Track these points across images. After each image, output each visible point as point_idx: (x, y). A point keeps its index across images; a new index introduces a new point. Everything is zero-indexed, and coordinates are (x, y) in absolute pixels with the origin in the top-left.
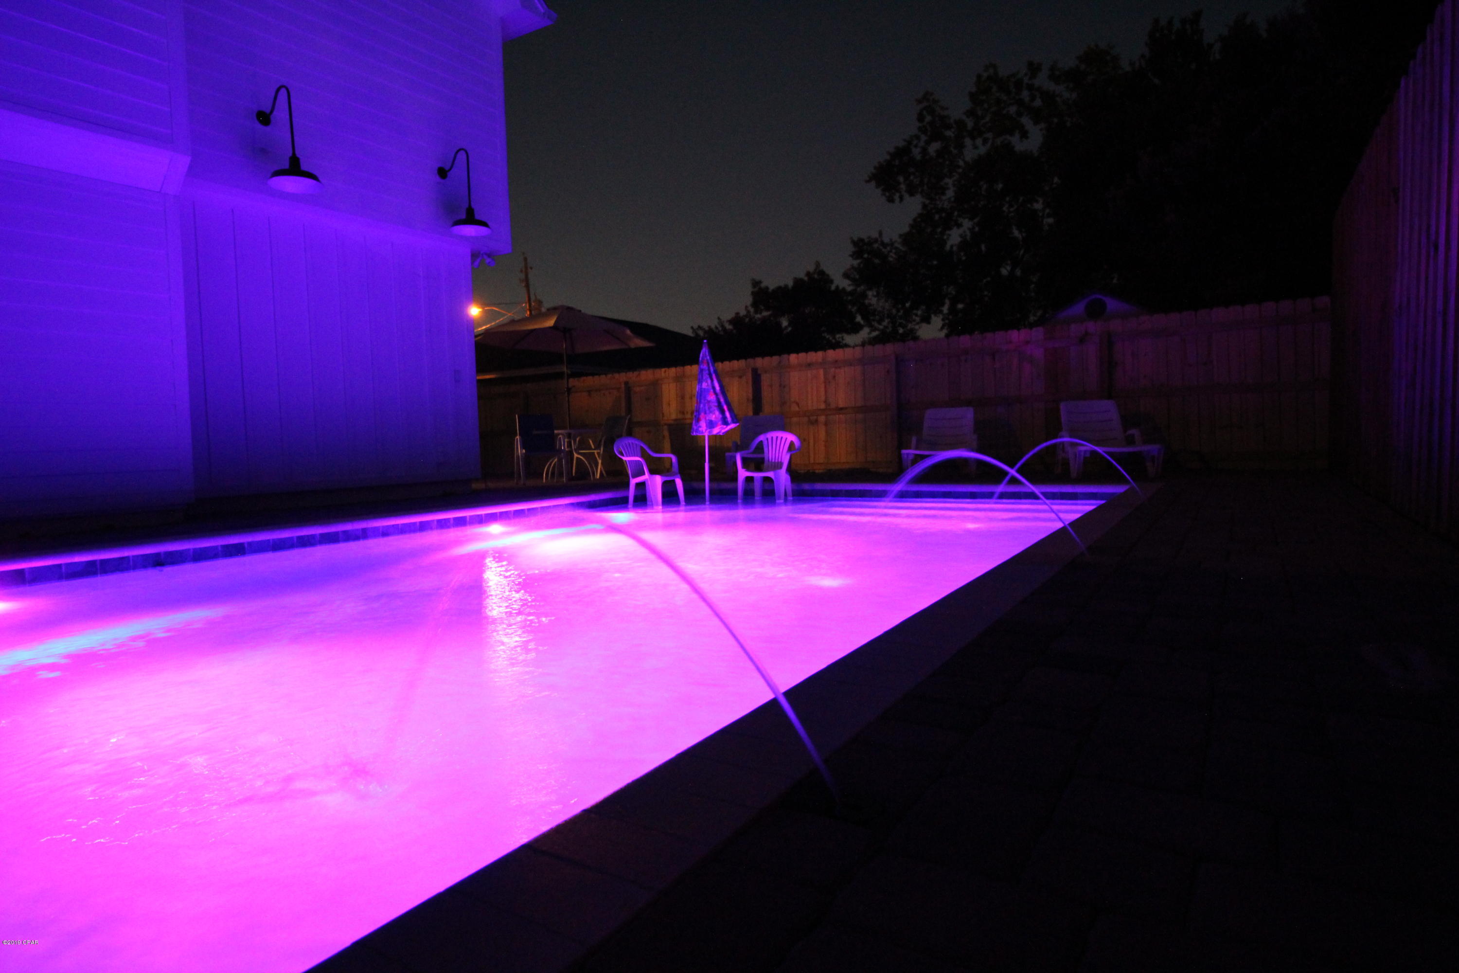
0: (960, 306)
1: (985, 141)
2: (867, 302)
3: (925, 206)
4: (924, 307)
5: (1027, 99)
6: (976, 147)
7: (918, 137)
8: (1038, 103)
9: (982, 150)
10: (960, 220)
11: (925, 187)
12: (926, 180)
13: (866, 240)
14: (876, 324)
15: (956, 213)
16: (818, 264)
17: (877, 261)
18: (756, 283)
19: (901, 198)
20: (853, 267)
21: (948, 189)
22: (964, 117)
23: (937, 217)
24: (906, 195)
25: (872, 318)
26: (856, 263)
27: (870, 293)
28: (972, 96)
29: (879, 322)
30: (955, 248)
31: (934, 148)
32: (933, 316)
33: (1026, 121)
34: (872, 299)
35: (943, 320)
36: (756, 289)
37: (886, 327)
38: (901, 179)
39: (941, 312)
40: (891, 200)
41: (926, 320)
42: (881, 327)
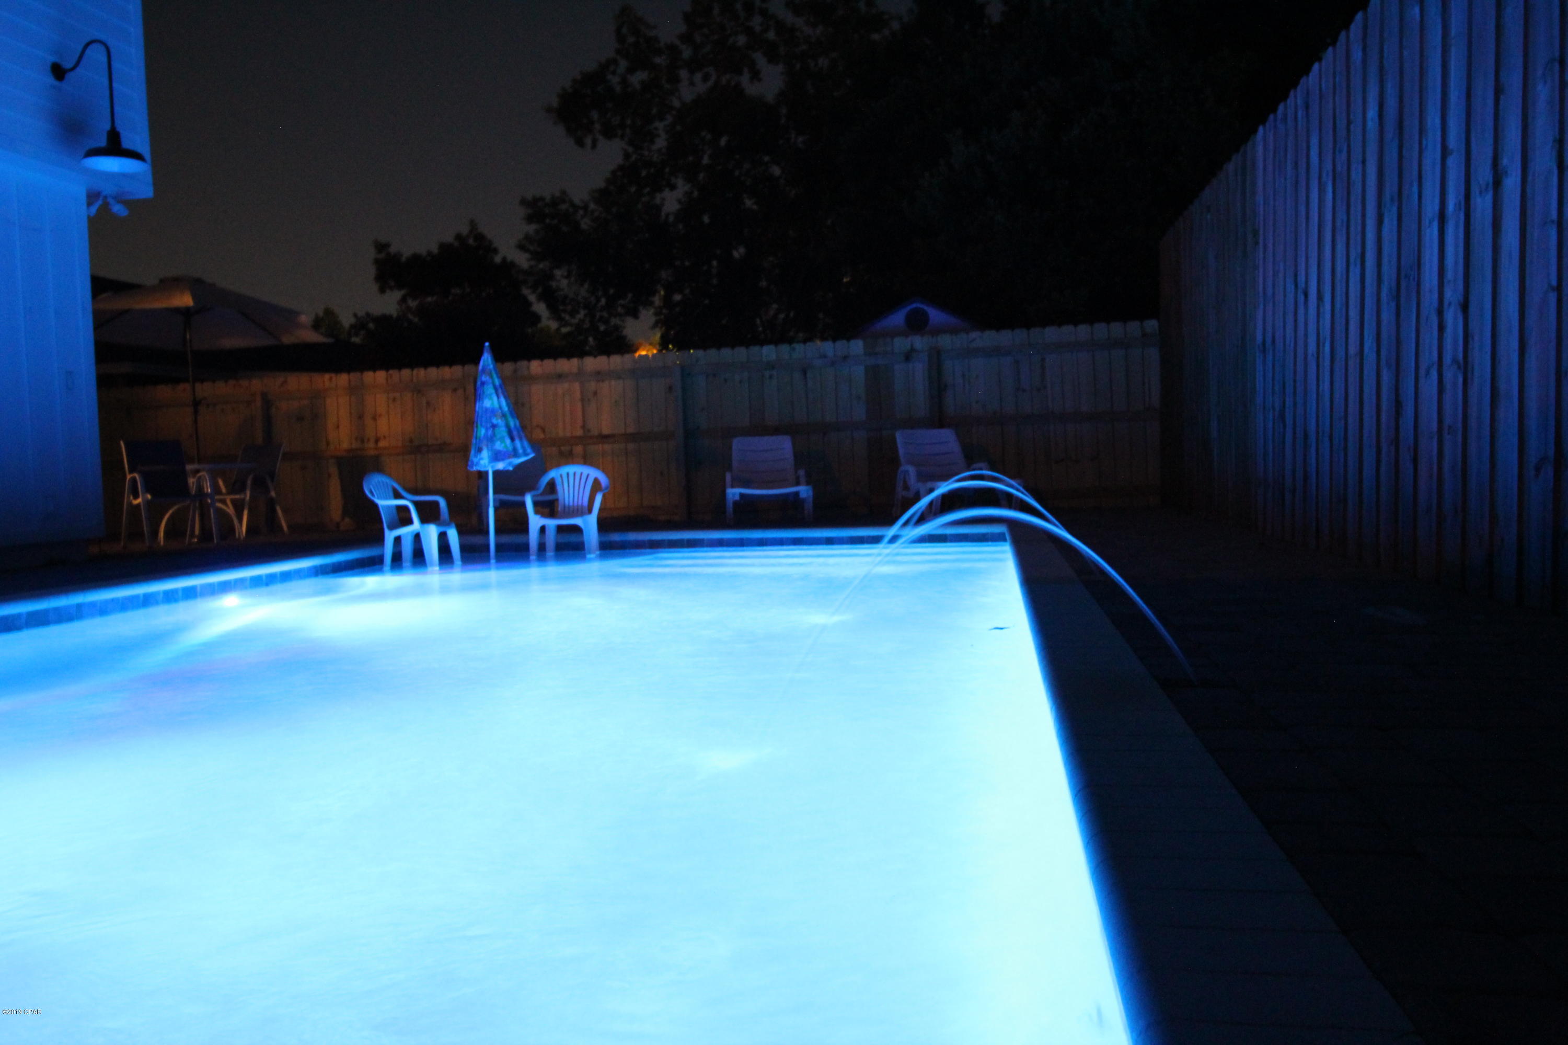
0: (677, 297)
1: (706, 78)
2: (554, 284)
3: (627, 156)
4: (630, 295)
5: (758, 29)
6: (692, 84)
7: (615, 62)
8: (771, 35)
9: (701, 88)
10: (673, 180)
11: (628, 131)
12: (629, 122)
13: (548, 198)
14: (567, 317)
15: (667, 170)
16: (473, 224)
17: (565, 229)
18: (381, 247)
19: (594, 146)
20: (527, 237)
21: (658, 136)
22: (677, 42)
23: (644, 173)
24: (600, 138)
25: (561, 308)
26: (532, 228)
27: (558, 273)
28: (687, 17)
29: (573, 314)
30: (671, 219)
31: (638, 78)
32: (641, 308)
33: (760, 59)
34: (562, 281)
35: (656, 314)
36: (382, 256)
37: (582, 321)
38: (595, 115)
39: (651, 304)
40: (580, 143)
41: (635, 314)
42: (575, 321)
